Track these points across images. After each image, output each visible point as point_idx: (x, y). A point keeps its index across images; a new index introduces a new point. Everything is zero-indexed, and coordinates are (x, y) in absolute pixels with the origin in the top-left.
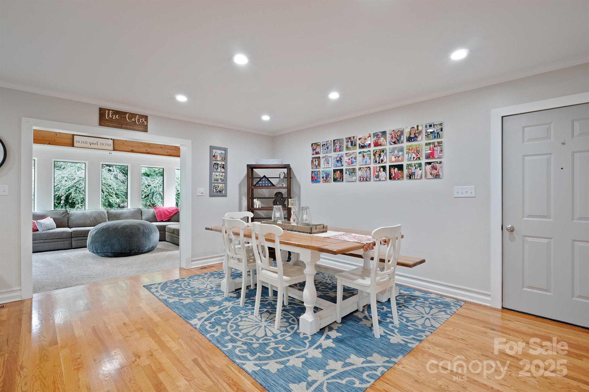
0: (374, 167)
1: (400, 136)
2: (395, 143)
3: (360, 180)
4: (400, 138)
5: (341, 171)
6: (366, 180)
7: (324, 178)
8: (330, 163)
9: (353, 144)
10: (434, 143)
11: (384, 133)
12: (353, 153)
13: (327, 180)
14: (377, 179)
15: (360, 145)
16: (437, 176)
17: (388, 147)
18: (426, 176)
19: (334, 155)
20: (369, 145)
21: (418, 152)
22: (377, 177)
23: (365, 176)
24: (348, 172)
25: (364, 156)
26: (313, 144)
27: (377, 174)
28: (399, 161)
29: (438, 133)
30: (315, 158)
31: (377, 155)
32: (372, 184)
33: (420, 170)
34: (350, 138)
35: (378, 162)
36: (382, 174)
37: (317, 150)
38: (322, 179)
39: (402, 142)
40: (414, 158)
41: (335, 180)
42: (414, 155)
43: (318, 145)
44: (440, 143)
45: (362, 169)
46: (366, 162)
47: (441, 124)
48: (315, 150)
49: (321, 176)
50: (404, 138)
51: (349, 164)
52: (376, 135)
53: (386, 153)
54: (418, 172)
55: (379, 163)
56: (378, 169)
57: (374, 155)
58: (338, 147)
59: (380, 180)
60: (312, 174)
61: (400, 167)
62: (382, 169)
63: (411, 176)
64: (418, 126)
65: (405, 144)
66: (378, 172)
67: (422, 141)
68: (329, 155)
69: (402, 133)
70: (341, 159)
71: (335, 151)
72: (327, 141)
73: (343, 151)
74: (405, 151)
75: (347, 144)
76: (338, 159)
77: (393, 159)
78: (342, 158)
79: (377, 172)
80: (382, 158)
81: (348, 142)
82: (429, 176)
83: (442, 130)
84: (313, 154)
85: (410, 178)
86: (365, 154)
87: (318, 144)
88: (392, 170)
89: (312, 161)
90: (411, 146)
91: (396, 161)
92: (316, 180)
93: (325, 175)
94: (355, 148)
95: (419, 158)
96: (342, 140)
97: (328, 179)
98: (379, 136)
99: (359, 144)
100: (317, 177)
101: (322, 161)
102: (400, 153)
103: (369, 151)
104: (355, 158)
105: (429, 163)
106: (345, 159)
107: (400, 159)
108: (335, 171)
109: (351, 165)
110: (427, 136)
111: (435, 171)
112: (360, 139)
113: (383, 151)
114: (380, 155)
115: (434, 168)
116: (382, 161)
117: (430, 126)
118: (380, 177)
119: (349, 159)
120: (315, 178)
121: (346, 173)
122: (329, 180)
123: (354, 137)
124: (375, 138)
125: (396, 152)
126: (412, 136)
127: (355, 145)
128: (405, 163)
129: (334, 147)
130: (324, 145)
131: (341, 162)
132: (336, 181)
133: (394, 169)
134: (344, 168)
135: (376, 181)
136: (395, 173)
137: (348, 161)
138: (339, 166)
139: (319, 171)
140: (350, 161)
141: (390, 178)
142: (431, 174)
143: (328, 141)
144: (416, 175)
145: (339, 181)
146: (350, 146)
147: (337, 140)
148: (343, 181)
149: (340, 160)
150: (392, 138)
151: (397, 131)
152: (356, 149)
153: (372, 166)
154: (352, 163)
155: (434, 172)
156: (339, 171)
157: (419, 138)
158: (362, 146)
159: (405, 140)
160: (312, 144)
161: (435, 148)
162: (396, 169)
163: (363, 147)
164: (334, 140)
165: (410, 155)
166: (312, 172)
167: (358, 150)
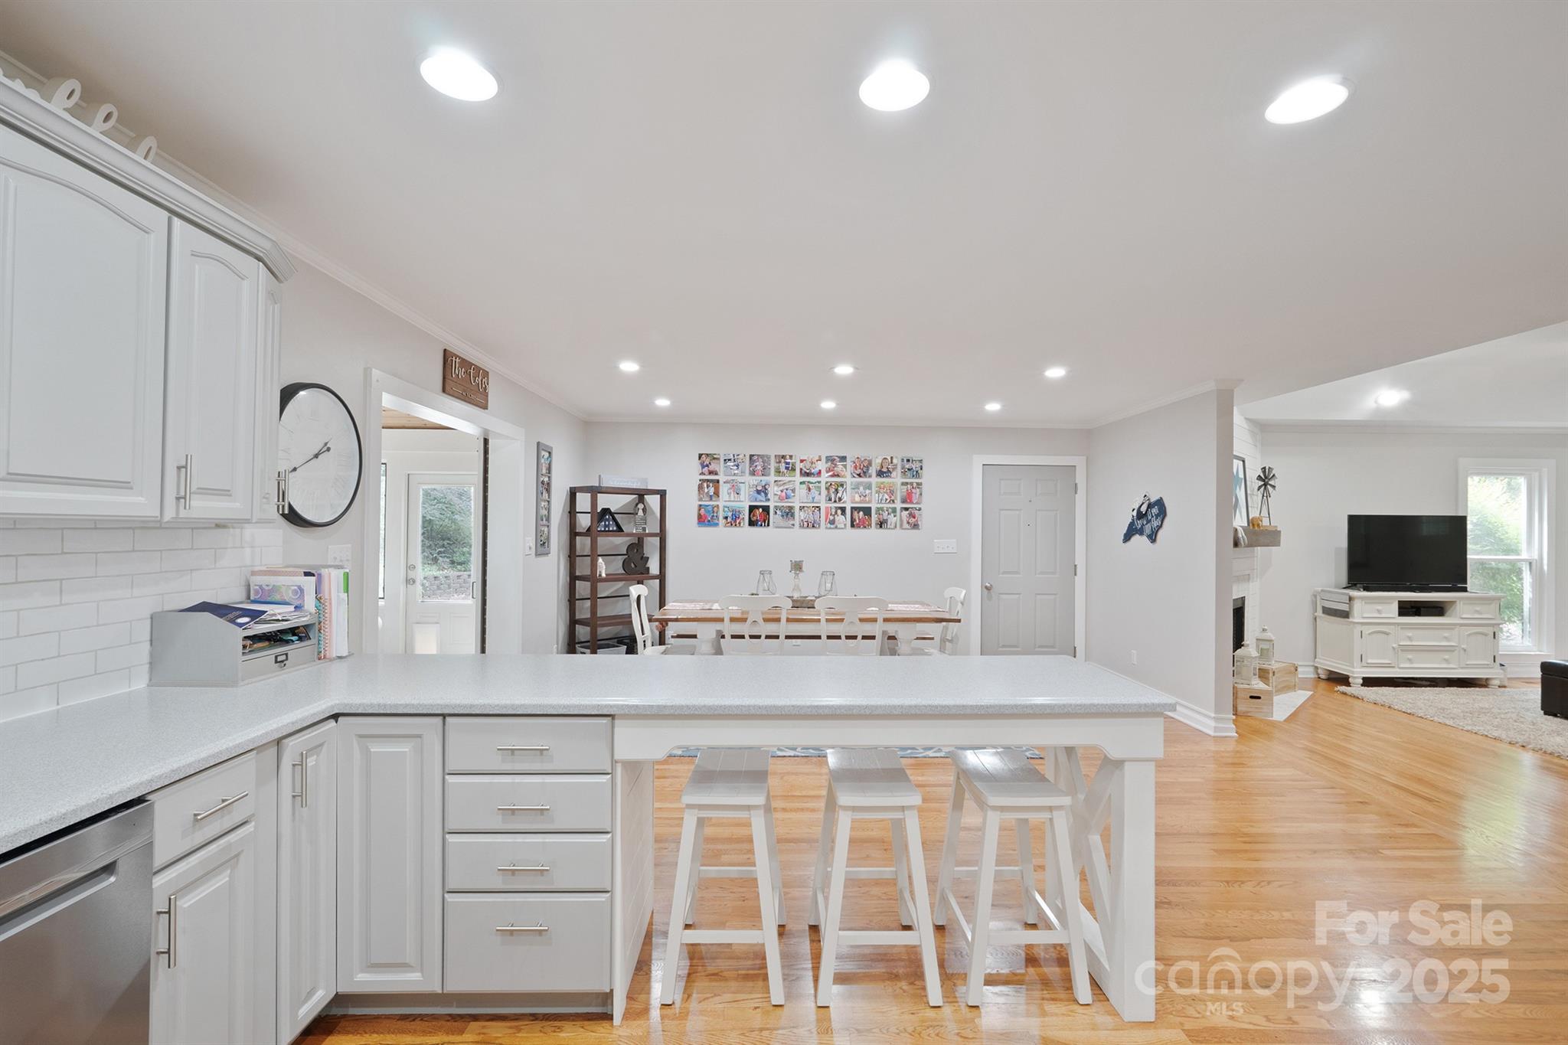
0: (827, 508)
1: (868, 467)
2: (859, 475)
3: (802, 526)
4: (868, 470)
5: (766, 509)
6: (813, 526)
7: (729, 520)
8: (742, 493)
9: (791, 469)
10: (912, 484)
11: (843, 459)
12: (790, 481)
13: (735, 521)
14: (832, 526)
15: (803, 472)
16: (915, 526)
17: (849, 480)
18: (901, 525)
19: (750, 481)
20: (820, 472)
21: (892, 492)
22: (832, 522)
23: (811, 519)
24: (778, 512)
25: (809, 489)
26: (703, 456)
27: (832, 518)
28: (865, 502)
29: (917, 472)
30: (708, 481)
31: (832, 490)
32: (822, 533)
33: (895, 516)
34: (783, 457)
35: (833, 500)
36: (840, 518)
37: (712, 468)
38: (722, 521)
39: (870, 476)
40: (886, 499)
41: (752, 523)
42: (886, 496)
43: (714, 459)
44: (919, 484)
45: (805, 508)
46: (813, 498)
47: (921, 461)
48: (707, 466)
49: (721, 515)
50: (873, 471)
51: (781, 499)
52: (830, 459)
53: (846, 489)
54: (892, 519)
55: (835, 501)
56: (833, 511)
57: (827, 489)
58: (759, 468)
59: (836, 527)
60: (700, 510)
61: (867, 511)
62: (839, 512)
63: (881, 524)
64: (892, 458)
65: (875, 480)
66: (834, 515)
67: (897, 479)
68: (740, 479)
69: (870, 463)
70: (766, 489)
71: (753, 473)
72: (736, 453)
73: (769, 475)
74: (874, 489)
75: (778, 465)
76: (759, 488)
77: (857, 498)
78: (767, 487)
79: (831, 514)
80: (839, 495)
81: (780, 462)
82: (906, 525)
83: (921, 469)
84: (702, 474)
85: (881, 527)
86: (811, 485)
87: (715, 456)
88: (855, 513)
89: (700, 487)
90: (882, 483)
91: (860, 502)
92: (709, 521)
93: (730, 514)
94: (793, 474)
95: (893, 501)
96: (768, 457)
97: (738, 521)
98: (835, 462)
99: (801, 469)
100: (713, 516)
101: (724, 489)
102: (868, 492)
103: (819, 482)
104: (793, 491)
105: (906, 509)
106: (773, 490)
107: (867, 499)
108: (752, 509)
109: (786, 500)
110: (904, 473)
111: (914, 520)
112: (802, 461)
113: (842, 485)
114: (837, 490)
115: (912, 516)
116: (840, 499)
117: (908, 461)
118: (836, 523)
119: (782, 491)
120: (706, 517)
121: (776, 513)
122: (740, 523)
123: (791, 457)
124: (829, 464)
125: (861, 488)
126: (885, 470)
127: (794, 470)
128: (874, 506)
129: (750, 467)
130: (730, 460)
131: (766, 494)
132: (754, 525)
133: (858, 513)
134: (772, 504)
135: (830, 528)
136: (859, 519)
137: (779, 493)
138: (761, 501)
139: (718, 505)
140: (784, 494)
141: (852, 526)
142: (908, 523)
143: (738, 455)
144: (889, 524)
145: (761, 525)
146: (783, 466)
147: (758, 455)
148: (768, 525)
149: (763, 491)
150: (856, 467)
151: (863, 459)
152: (794, 476)
153: (823, 505)
154: (787, 497)
155: (912, 520)
156: (761, 510)
157: (894, 474)
158: (806, 472)
159: (874, 474)
160: (700, 456)
161: (914, 491)
162: (861, 513)
163: (808, 474)
164: (751, 456)
165: (881, 495)
166: (700, 505)
167: (798, 478)
